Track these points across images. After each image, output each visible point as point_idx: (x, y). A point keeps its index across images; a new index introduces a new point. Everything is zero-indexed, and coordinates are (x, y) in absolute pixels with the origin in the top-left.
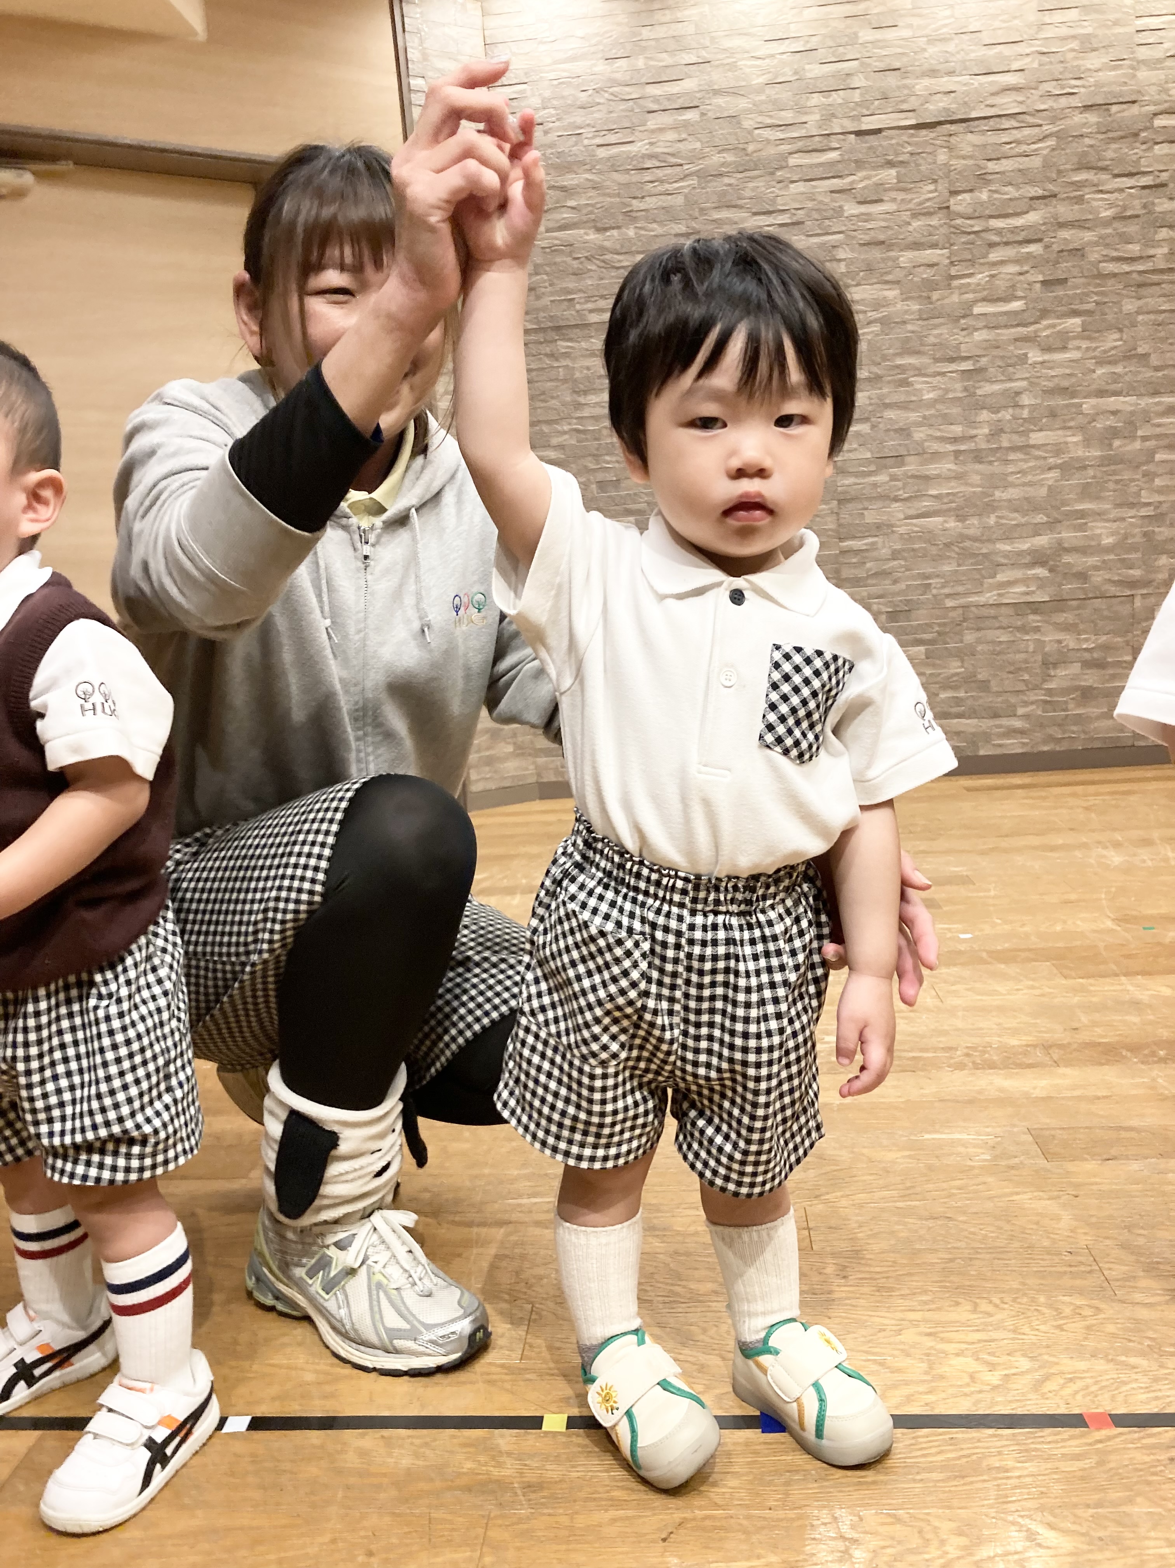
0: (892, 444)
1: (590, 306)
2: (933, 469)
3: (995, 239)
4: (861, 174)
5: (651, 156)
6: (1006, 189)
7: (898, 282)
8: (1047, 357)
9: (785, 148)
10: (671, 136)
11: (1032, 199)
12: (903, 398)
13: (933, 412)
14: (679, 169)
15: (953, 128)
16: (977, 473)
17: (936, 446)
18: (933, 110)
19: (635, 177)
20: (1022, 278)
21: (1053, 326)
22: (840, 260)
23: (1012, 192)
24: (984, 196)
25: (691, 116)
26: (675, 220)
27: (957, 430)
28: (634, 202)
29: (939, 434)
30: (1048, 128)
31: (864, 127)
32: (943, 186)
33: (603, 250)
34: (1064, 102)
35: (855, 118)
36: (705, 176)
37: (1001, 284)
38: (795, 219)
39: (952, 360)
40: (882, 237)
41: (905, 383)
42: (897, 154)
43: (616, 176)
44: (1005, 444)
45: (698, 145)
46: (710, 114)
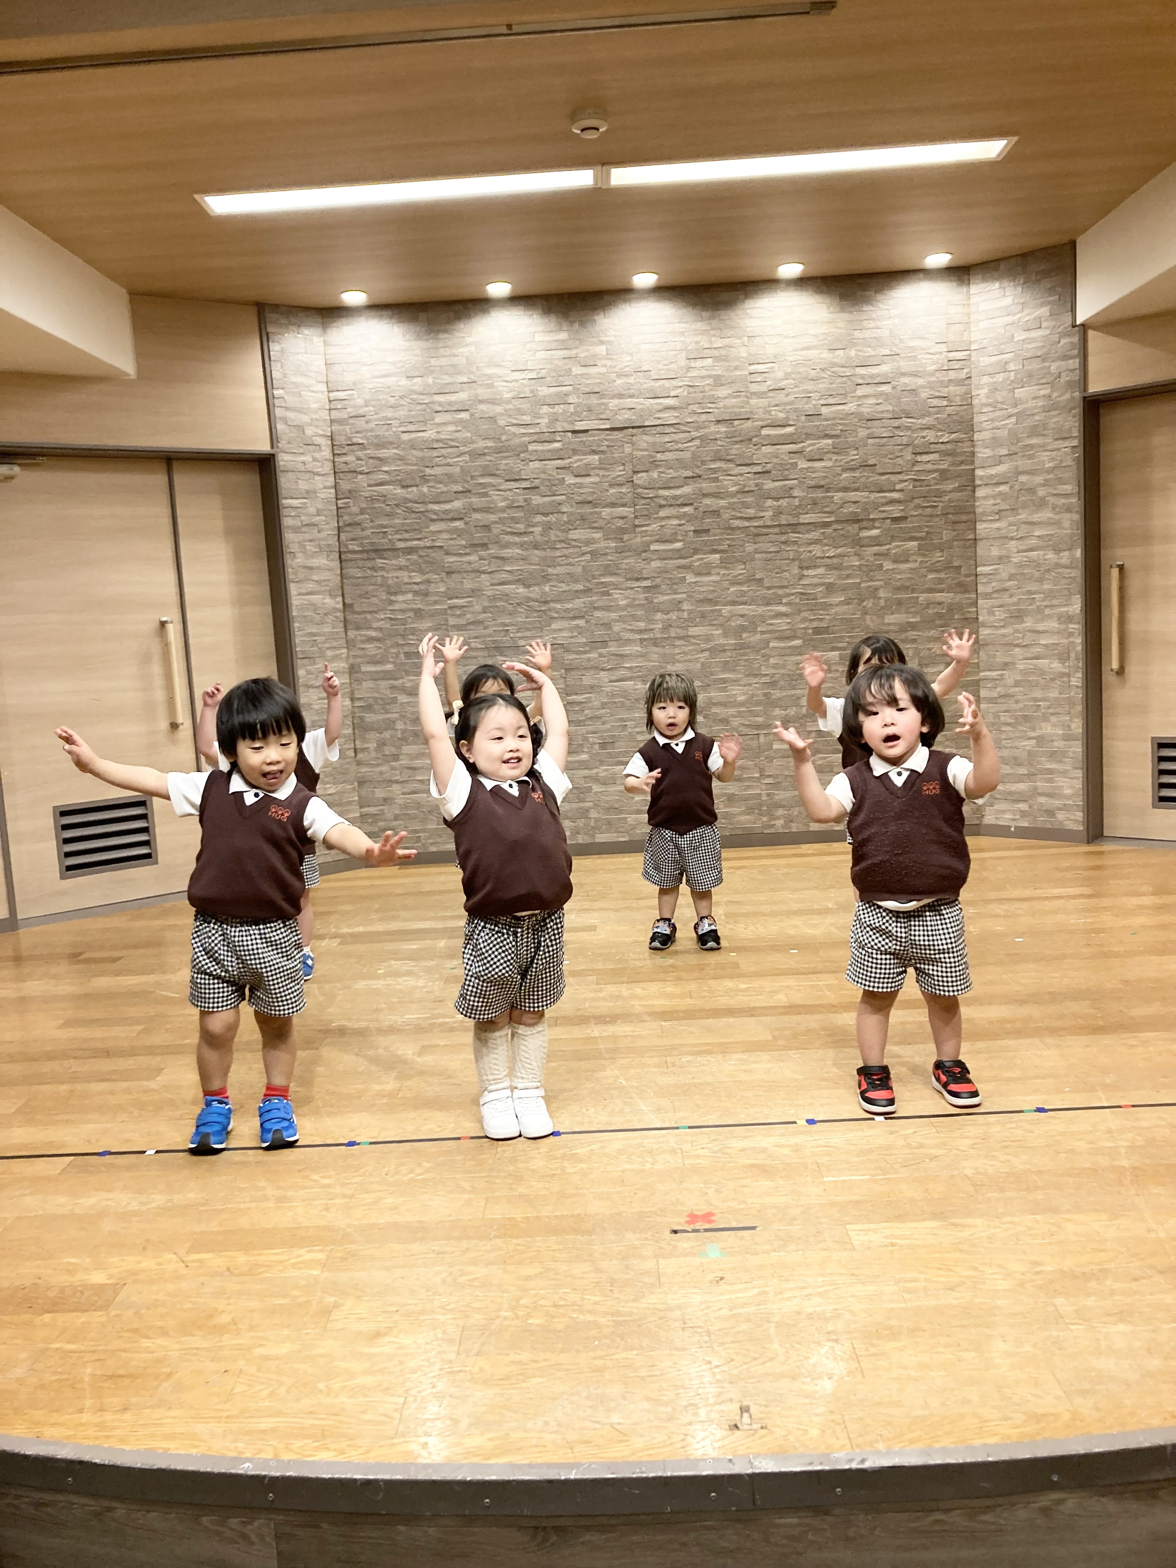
0: (600, 633)
1: (398, 537)
2: (627, 650)
3: (663, 502)
4: (576, 458)
5: (437, 441)
6: (669, 471)
7: (601, 528)
8: (698, 579)
9: (527, 439)
10: (451, 428)
11: (686, 478)
12: (606, 603)
13: (626, 613)
14: (455, 450)
15: (634, 431)
16: (656, 653)
17: (628, 635)
18: (622, 418)
19: (428, 454)
20: (681, 528)
21: (702, 559)
22: (563, 513)
23: (672, 473)
24: (655, 475)
25: (464, 415)
26: (455, 482)
27: (642, 625)
28: (427, 469)
29: (629, 627)
30: (694, 434)
31: (577, 428)
32: (629, 467)
33: (407, 500)
34: (704, 417)
35: (572, 423)
36: (475, 455)
37: (668, 532)
38: (533, 485)
39: (637, 579)
40: (590, 499)
41: (607, 594)
42: (599, 446)
43: (415, 452)
44: (673, 635)
45: (469, 435)
46: (476, 415)
